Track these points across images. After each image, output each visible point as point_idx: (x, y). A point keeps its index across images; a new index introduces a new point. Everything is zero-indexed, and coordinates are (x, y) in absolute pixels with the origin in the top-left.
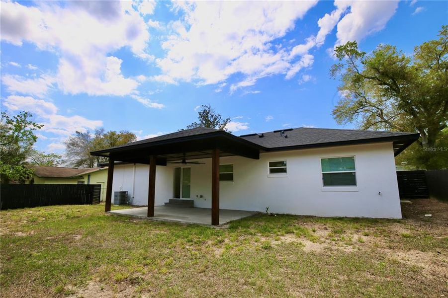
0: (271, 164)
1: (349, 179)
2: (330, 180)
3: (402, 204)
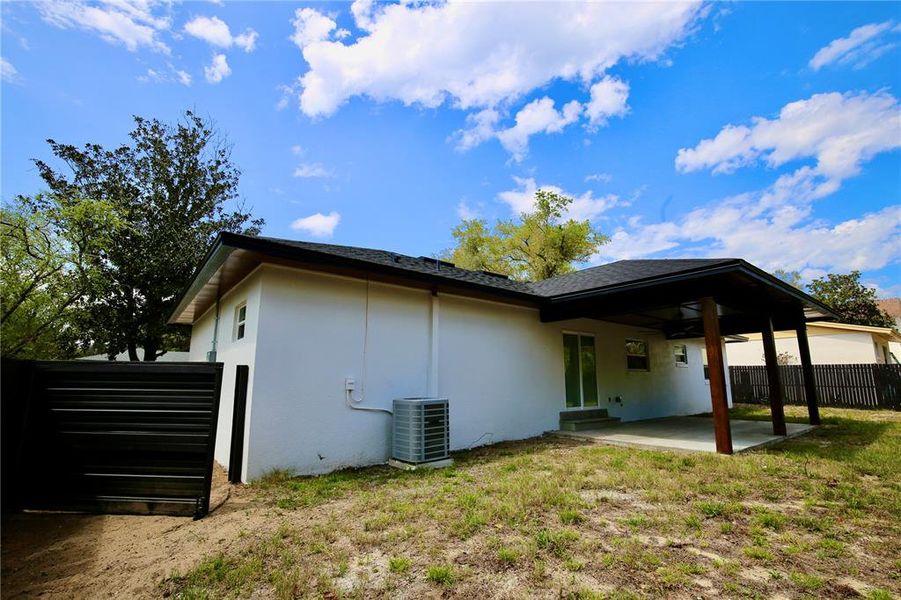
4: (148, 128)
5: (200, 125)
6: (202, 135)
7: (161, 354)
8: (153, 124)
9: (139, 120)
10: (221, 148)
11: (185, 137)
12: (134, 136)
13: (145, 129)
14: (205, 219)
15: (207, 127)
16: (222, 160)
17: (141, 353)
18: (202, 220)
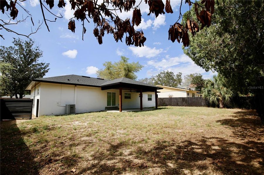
4: (17, 41)
5: (31, 40)
6: (32, 43)
7: (24, 96)
8: (18, 39)
9: (15, 39)
10: (37, 46)
11: (27, 43)
12: (13, 42)
13: (16, 41)
14: (34, 63)
15: (33, 41)
16: (38, 49)
17: (18, 96)
18: (33, 63)
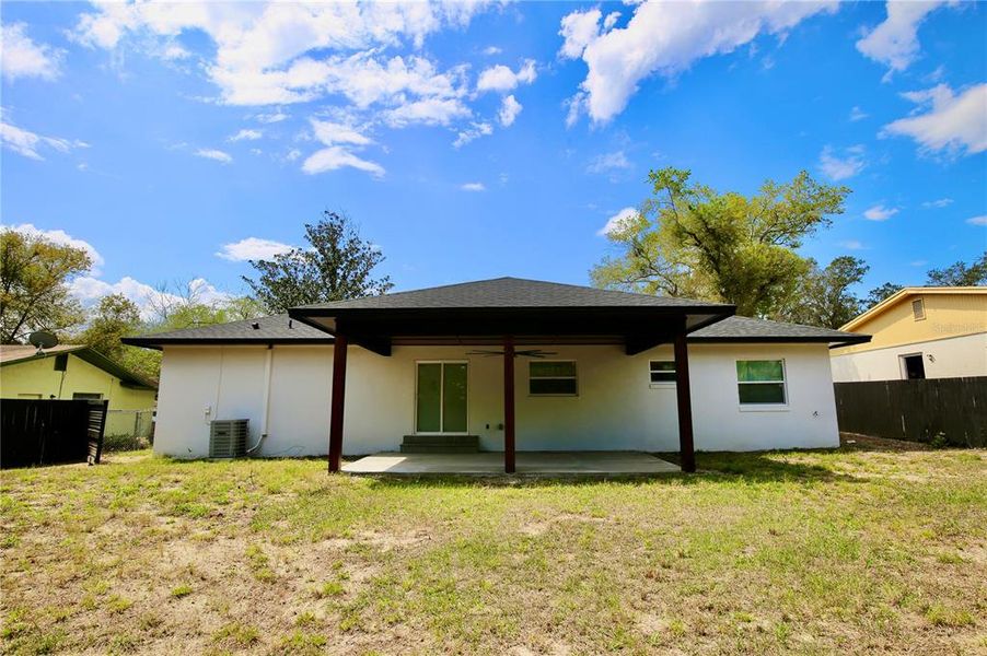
0: (654, 366)
1: (775, 394)
2: (749, 394)
3: (840, 435)
